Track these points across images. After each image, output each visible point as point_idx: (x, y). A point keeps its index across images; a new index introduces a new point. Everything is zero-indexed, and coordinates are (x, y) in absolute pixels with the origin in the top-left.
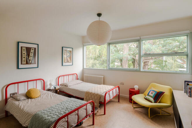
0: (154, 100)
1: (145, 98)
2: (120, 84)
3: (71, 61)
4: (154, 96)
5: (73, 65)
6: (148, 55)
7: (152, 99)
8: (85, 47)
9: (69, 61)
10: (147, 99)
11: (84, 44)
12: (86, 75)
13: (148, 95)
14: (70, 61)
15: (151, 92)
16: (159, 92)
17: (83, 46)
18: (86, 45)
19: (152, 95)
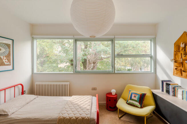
0: (140, 104)
1: (128, 103)
2: (92, 90)
3: (10, 62)
4: (139, 99)
5: (13, 69)
6: (121, 56)
7: (137, 104)
8: (35, 42)
9: (6, 63)
10: (131, 103)
11: (33, 36)
12: (39, 83)
13: (131, 99)
14: (8, 63)
15: (133, 95)
16: (141, 94)
17: (33, 39)
18: (36, 38)
19: (136, 99)
